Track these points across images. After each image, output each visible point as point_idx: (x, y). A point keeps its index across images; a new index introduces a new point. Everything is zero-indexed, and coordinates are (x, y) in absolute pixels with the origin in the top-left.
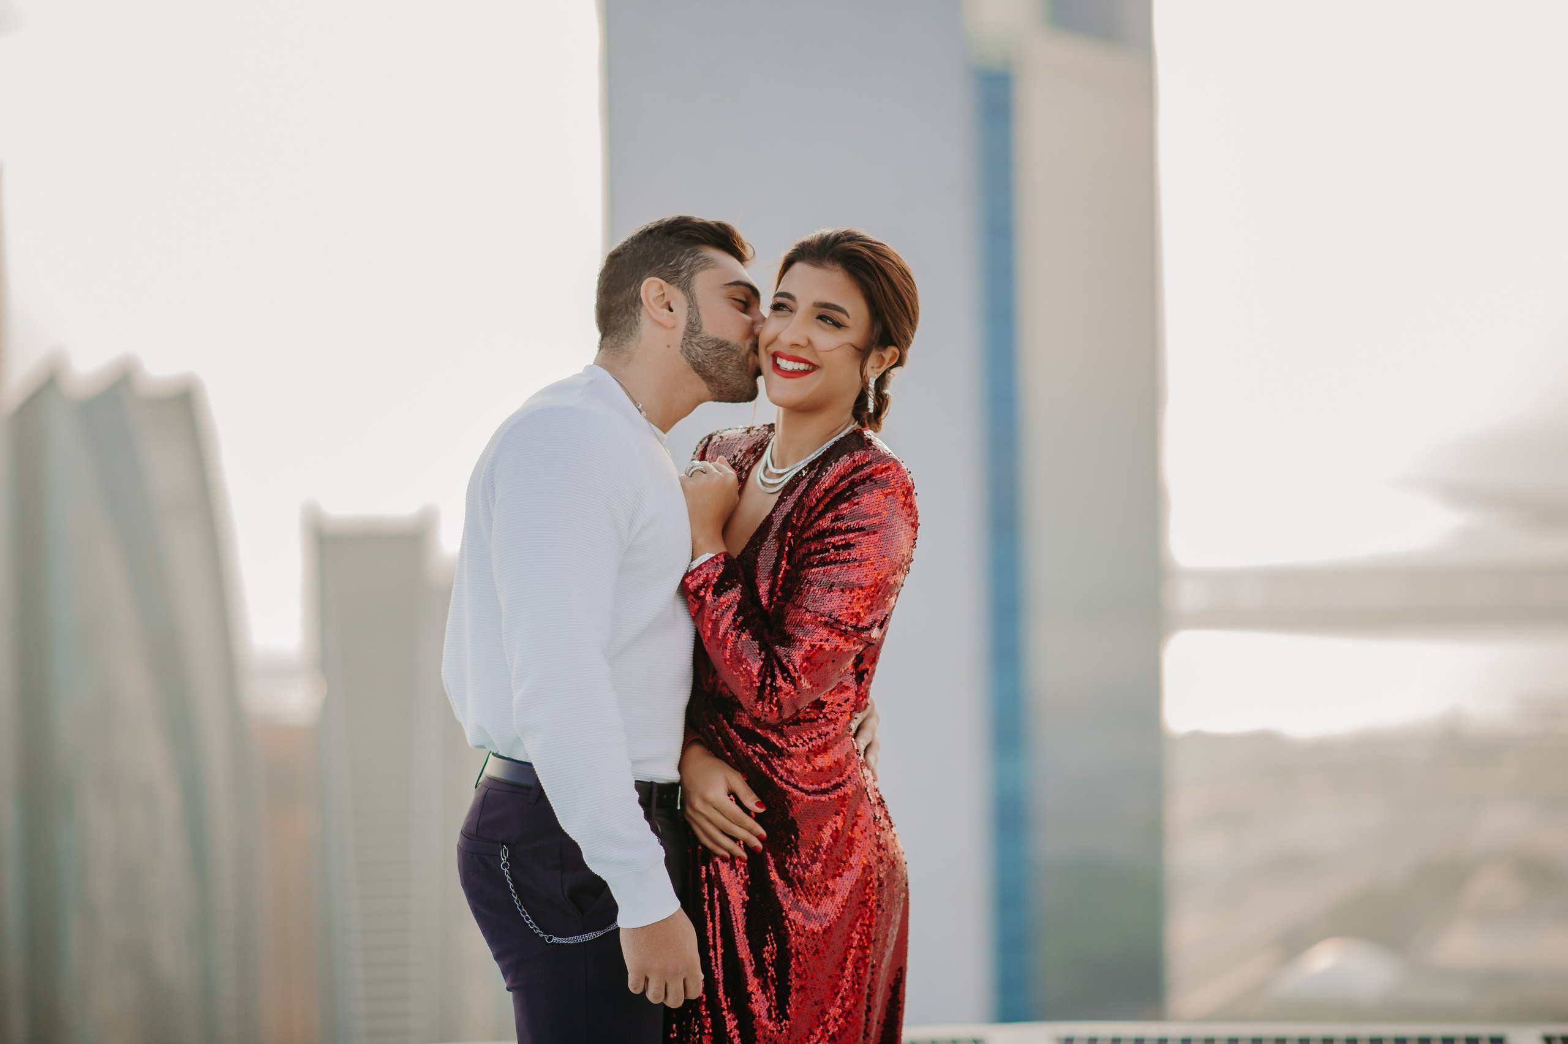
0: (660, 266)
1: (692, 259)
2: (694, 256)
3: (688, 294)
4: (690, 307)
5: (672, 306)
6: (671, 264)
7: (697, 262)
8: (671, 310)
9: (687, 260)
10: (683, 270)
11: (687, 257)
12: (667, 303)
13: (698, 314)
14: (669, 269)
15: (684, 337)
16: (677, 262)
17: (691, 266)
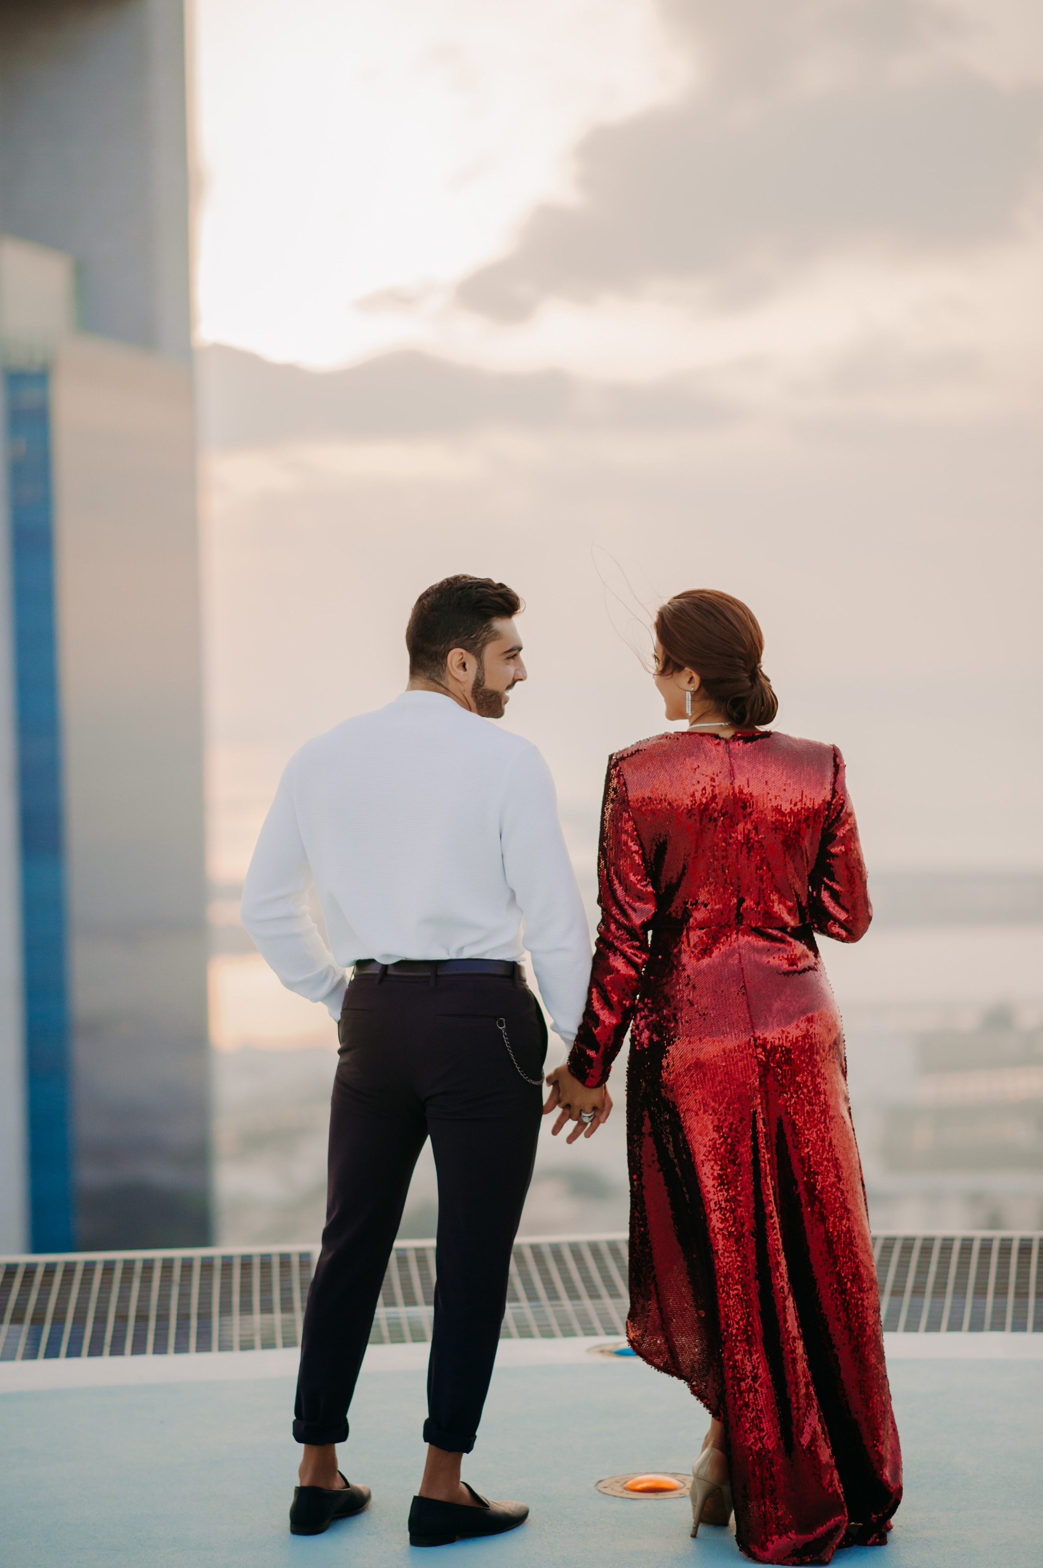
0: (466, 637)
1: (486, 633)
2: (487, 631)
3: (479, 661)
4: (479, 668)
5: (467, 666)
6: (472, 638)
7: (489, 635)
8: (465, 670)
9: (483, 634)
10: (478, 643)
11: (484, 631)
12: (464, 665)
13: (484, 673)
14: (470, 641)
15: (473, 689)
16: (477, 635)
17: (485, 638)
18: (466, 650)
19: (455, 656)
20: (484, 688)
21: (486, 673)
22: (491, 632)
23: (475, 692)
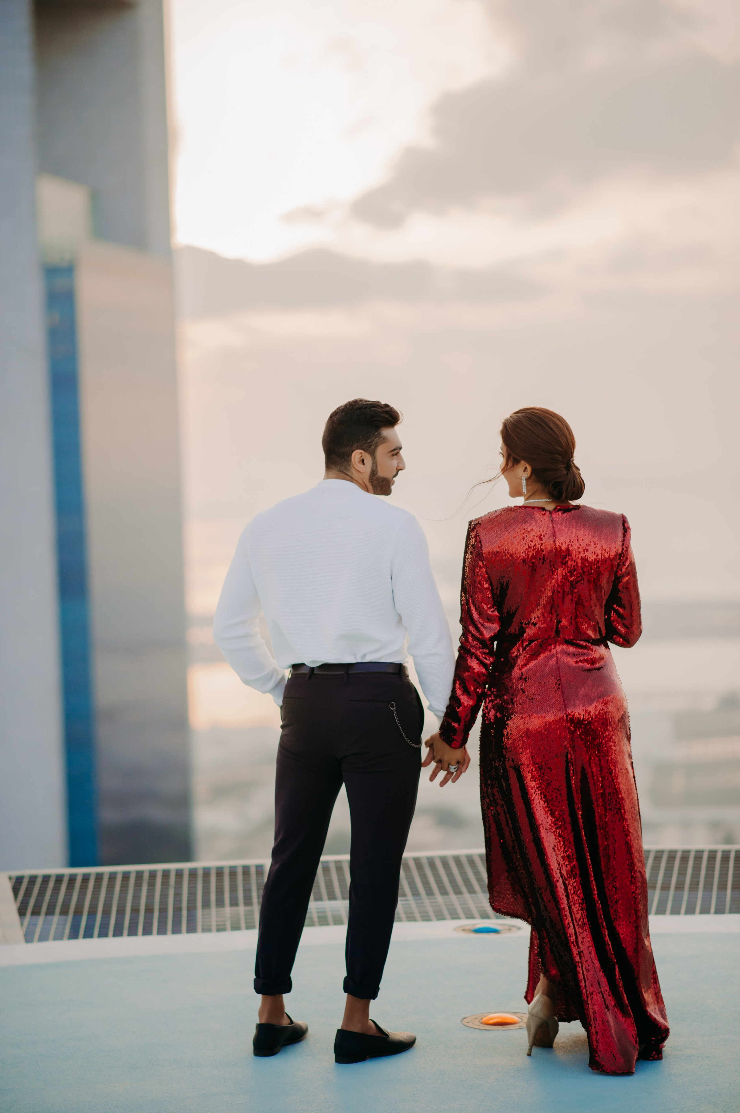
0: (364, 442)
1: (377, 439)
2: (378, 437)
3: (373, 457)
4: (373, 463)
5: (365, 461)
6: (368, 441)
7: (380, 440)
8: (364, 464)
9: (376, 439)
10: (372, 446)
11: (376, 438)
12: (363, 461)
13: (377, 466)
14: (367, 445)
15: (370, 477)
16: (371, 440)
17: (376, 443)
18: (364, 451)
19: (356, 455)
20: (377, 476)
21: (378, 466)
22: (381, 438)
23: (371, 479)
